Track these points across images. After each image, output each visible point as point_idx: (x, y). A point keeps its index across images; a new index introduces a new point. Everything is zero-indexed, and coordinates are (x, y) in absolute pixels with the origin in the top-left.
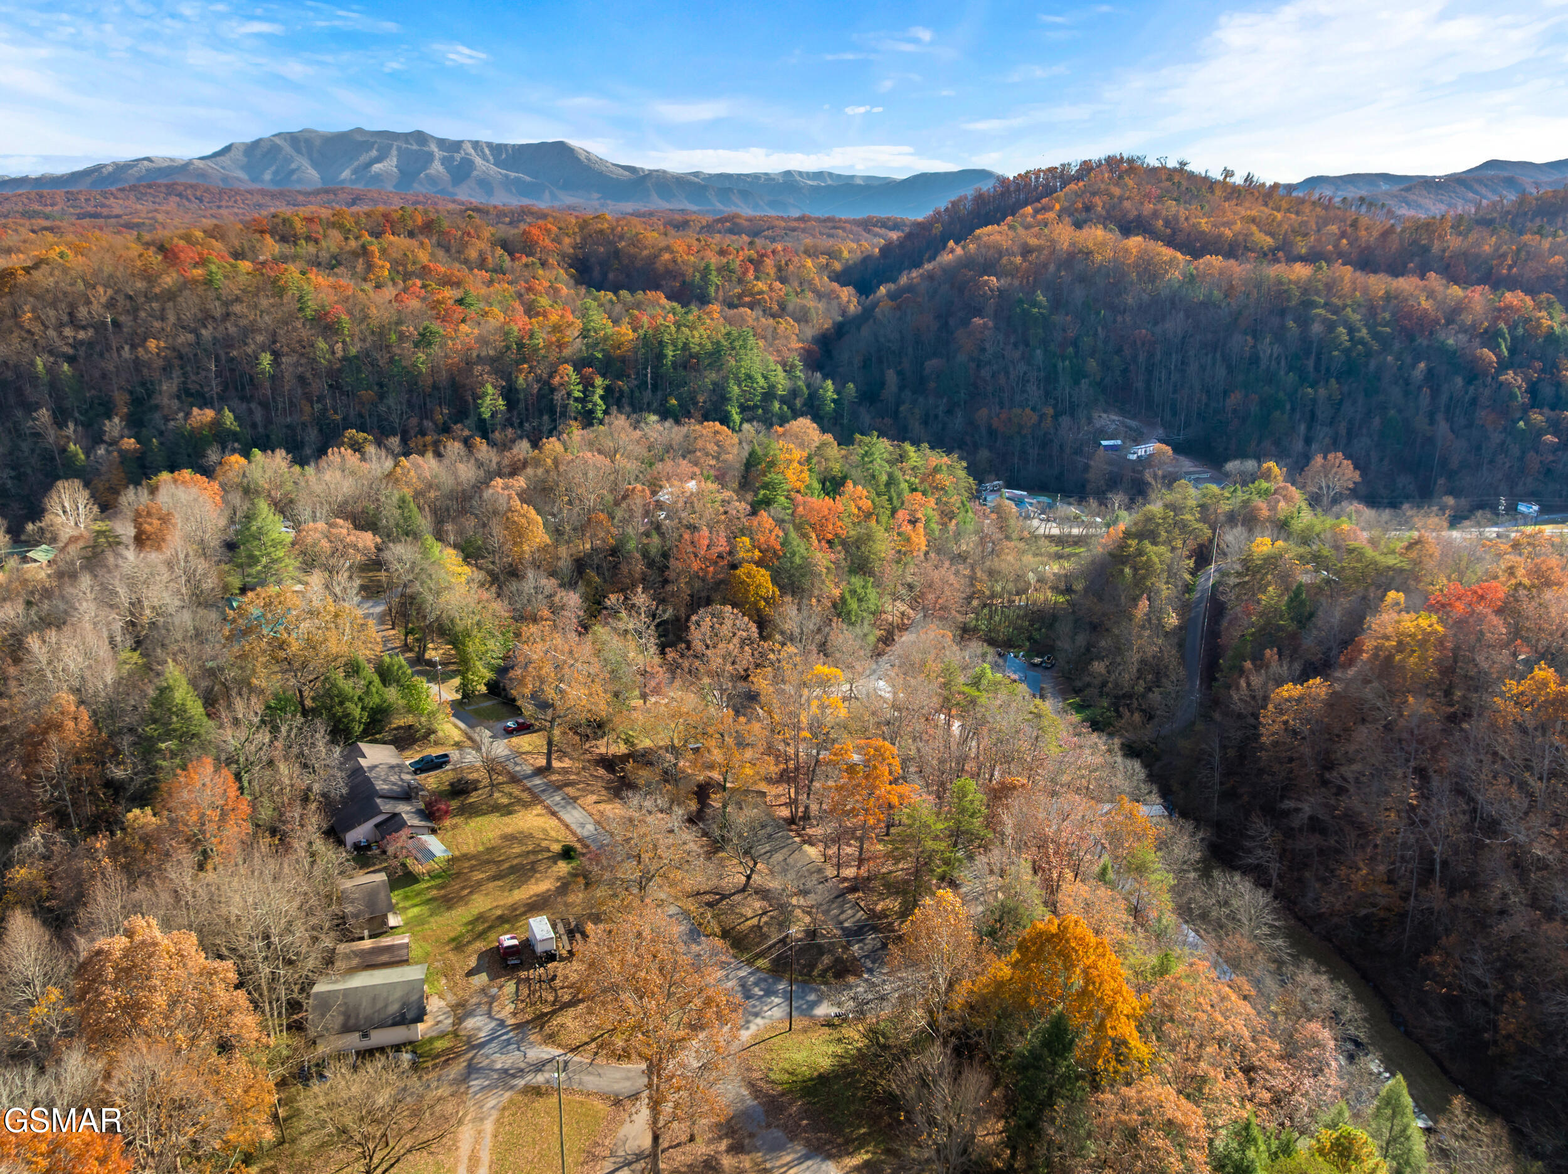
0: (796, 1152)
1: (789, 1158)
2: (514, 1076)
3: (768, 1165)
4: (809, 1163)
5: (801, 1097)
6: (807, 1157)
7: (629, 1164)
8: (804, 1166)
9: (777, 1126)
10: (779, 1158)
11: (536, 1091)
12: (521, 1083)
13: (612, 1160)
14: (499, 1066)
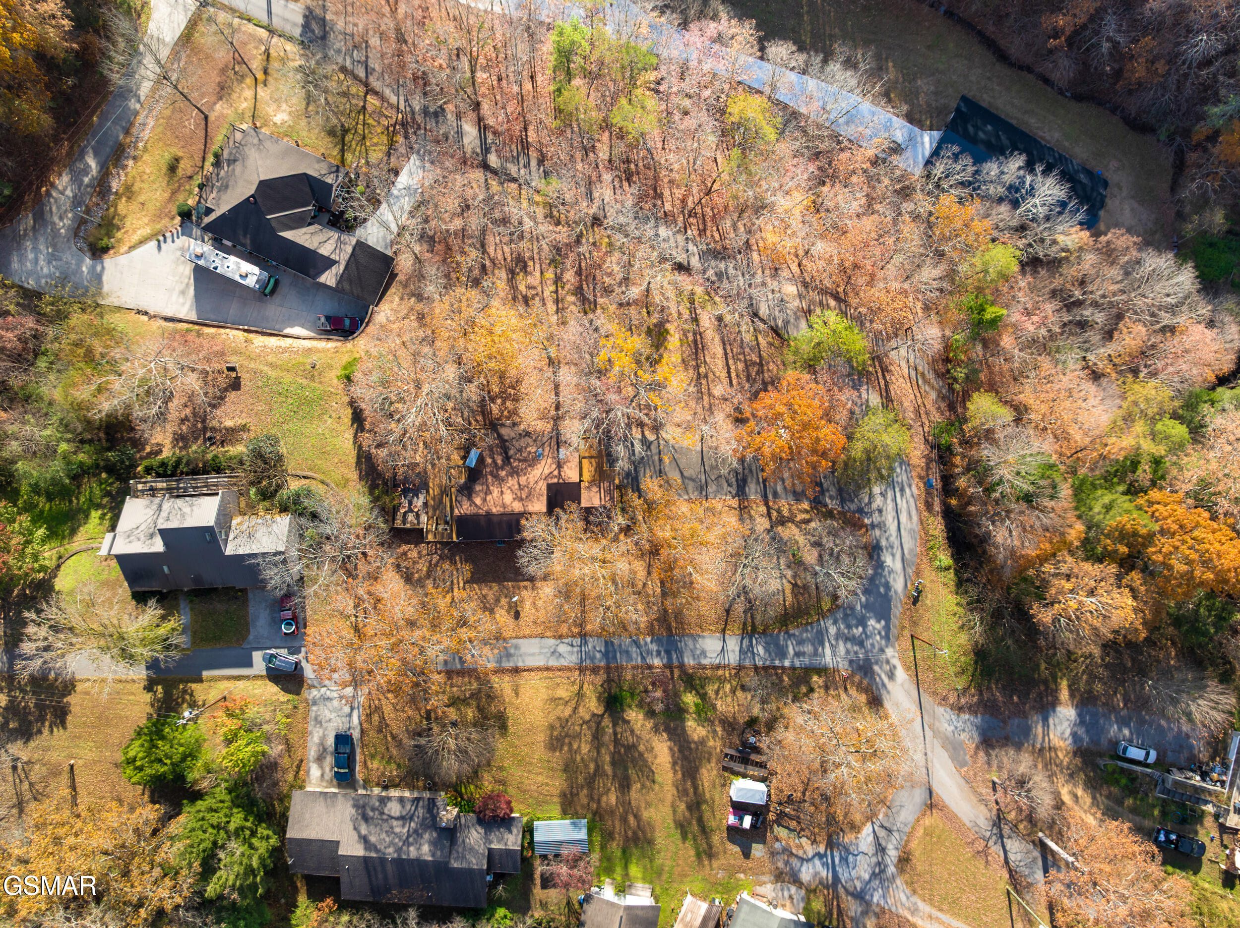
0: (1037, 722)
1: (1040, 729)
2: (882, 871)
3: (1038, 746)
4: (1051, 721)
5: (989, 681)
6: (1045, 720)
7: (1002, 837)
8: (1052, 726)
9: (1009, 718)
10: (1035, 735)
11: (904, 861)
12: (891, 869)
13: (991, 843)
14: (867, 877)
